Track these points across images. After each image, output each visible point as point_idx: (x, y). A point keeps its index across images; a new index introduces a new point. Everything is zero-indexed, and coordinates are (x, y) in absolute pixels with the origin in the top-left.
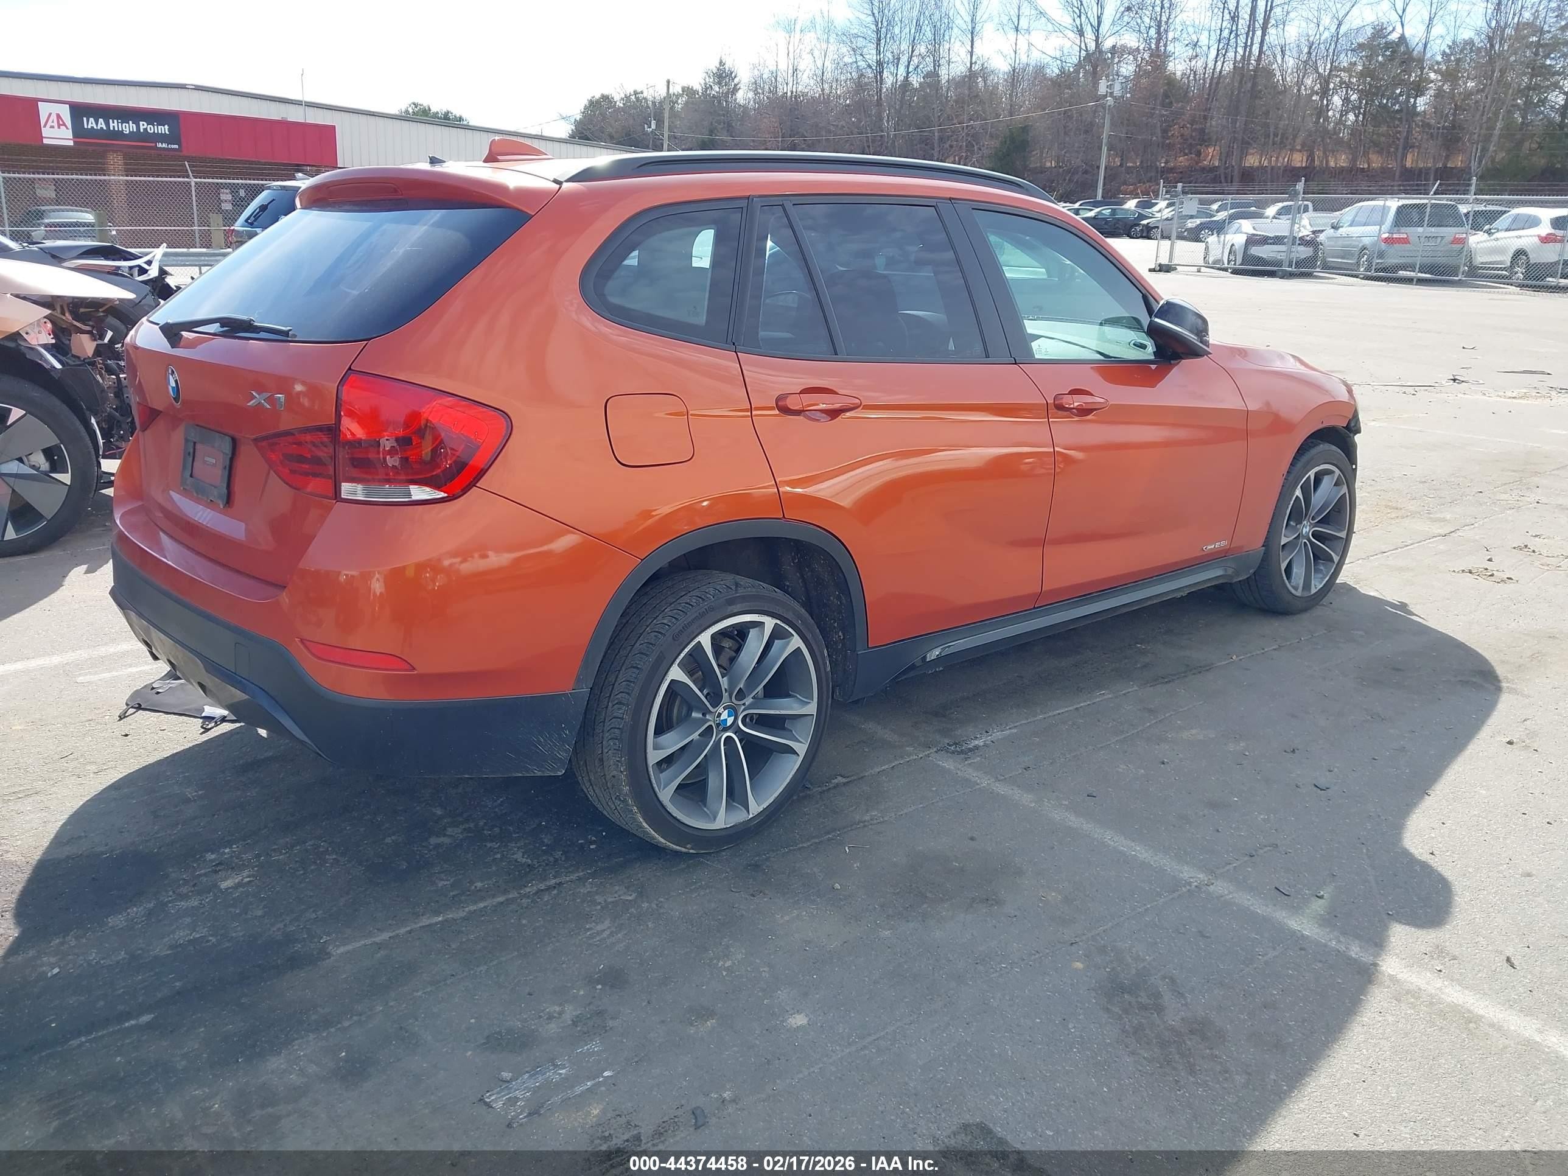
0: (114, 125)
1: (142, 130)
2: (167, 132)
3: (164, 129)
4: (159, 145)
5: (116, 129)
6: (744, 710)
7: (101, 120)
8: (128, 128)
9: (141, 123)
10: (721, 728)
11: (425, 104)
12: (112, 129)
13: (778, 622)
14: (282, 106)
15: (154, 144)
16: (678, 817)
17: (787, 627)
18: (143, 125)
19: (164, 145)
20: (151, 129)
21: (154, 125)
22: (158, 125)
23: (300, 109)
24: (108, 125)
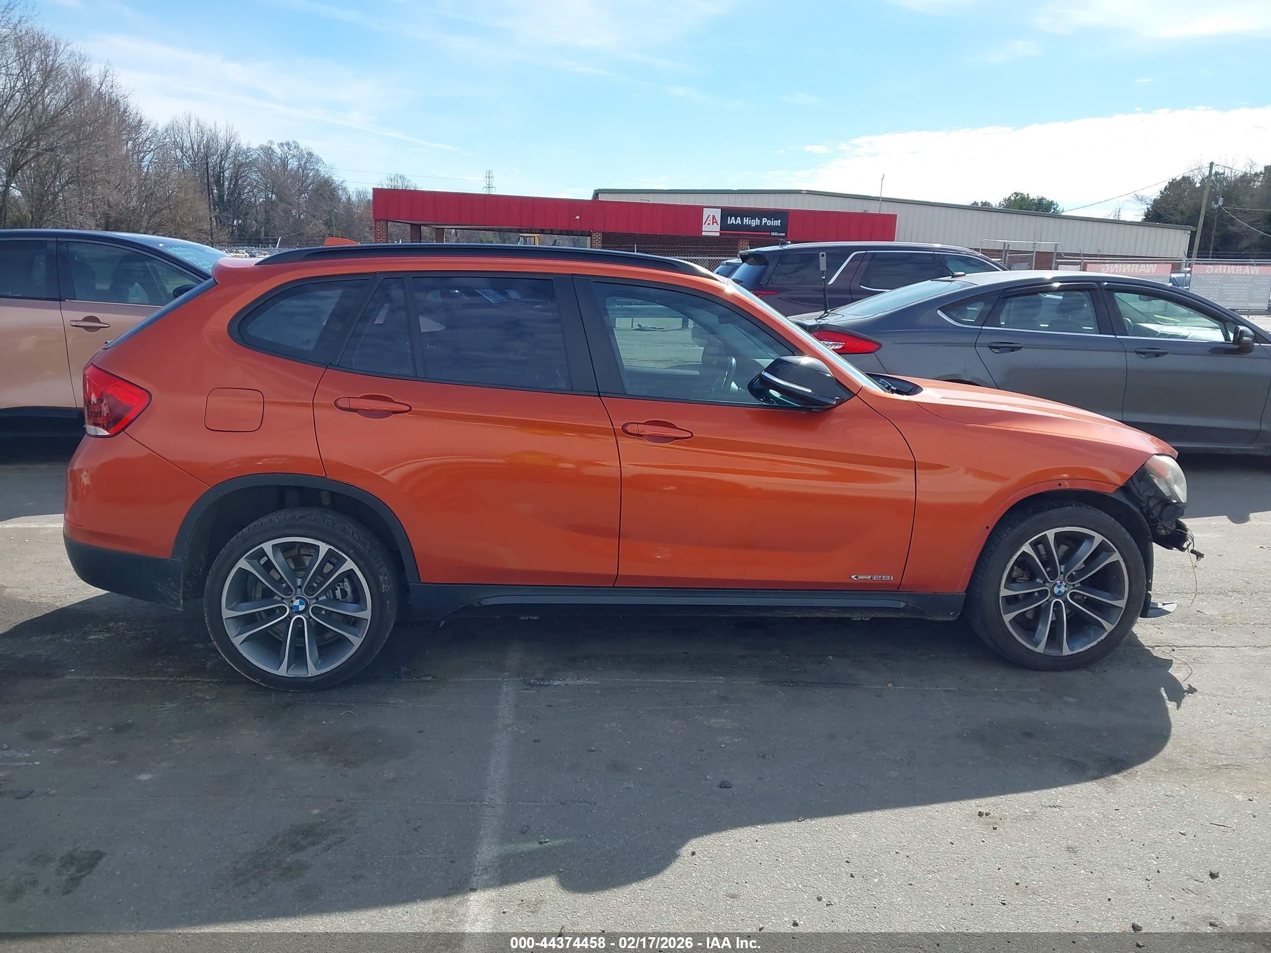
0: (746, 221)
1: (763, 224)
2: (779, 225)
3: (778, 223)
4: (773, 234)
5: (747, 224)
6: (315, 603)
7: (739, 218)
8: (755, 222)
9: (764, 219)
10: (294, 610)
11: (1025, 193)
12: (744, 223)
13: (332, 548)
14: (865, 202)
15: (769, 233)
16: (247, 658)
17: (340, 553)
18: (764, 220)
19: (776, 234)
20: (769, 223)
21: (771, 220)
22: (774, 220)
23: (877, 204)
24: (742, 221)
